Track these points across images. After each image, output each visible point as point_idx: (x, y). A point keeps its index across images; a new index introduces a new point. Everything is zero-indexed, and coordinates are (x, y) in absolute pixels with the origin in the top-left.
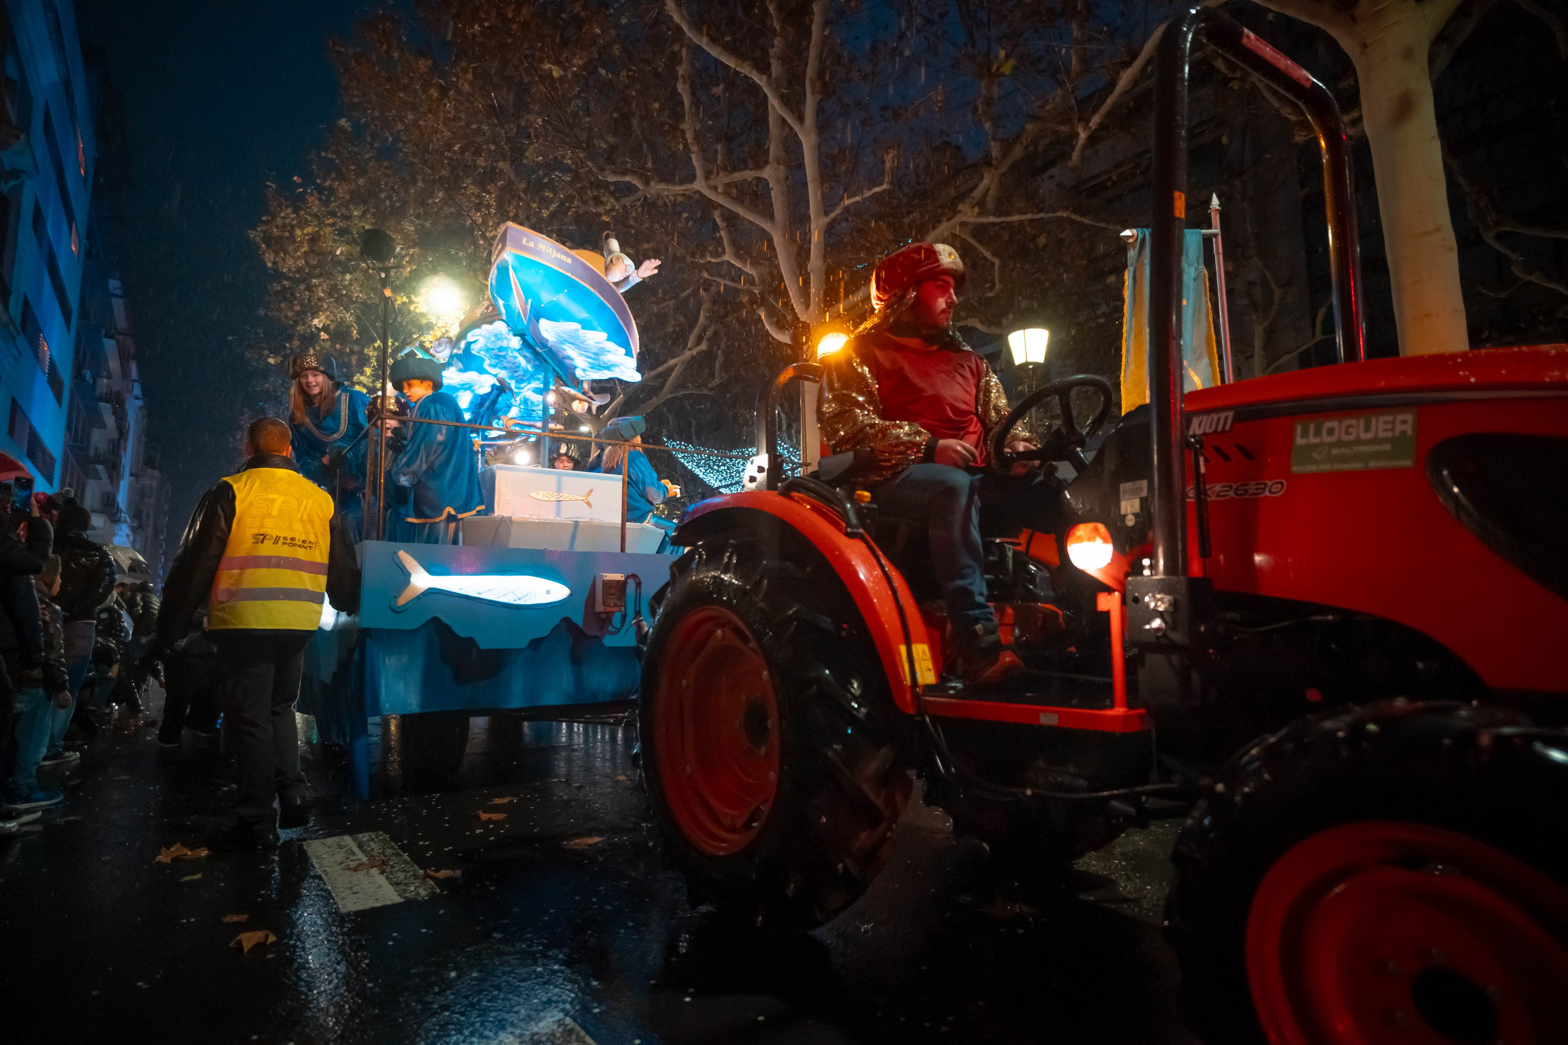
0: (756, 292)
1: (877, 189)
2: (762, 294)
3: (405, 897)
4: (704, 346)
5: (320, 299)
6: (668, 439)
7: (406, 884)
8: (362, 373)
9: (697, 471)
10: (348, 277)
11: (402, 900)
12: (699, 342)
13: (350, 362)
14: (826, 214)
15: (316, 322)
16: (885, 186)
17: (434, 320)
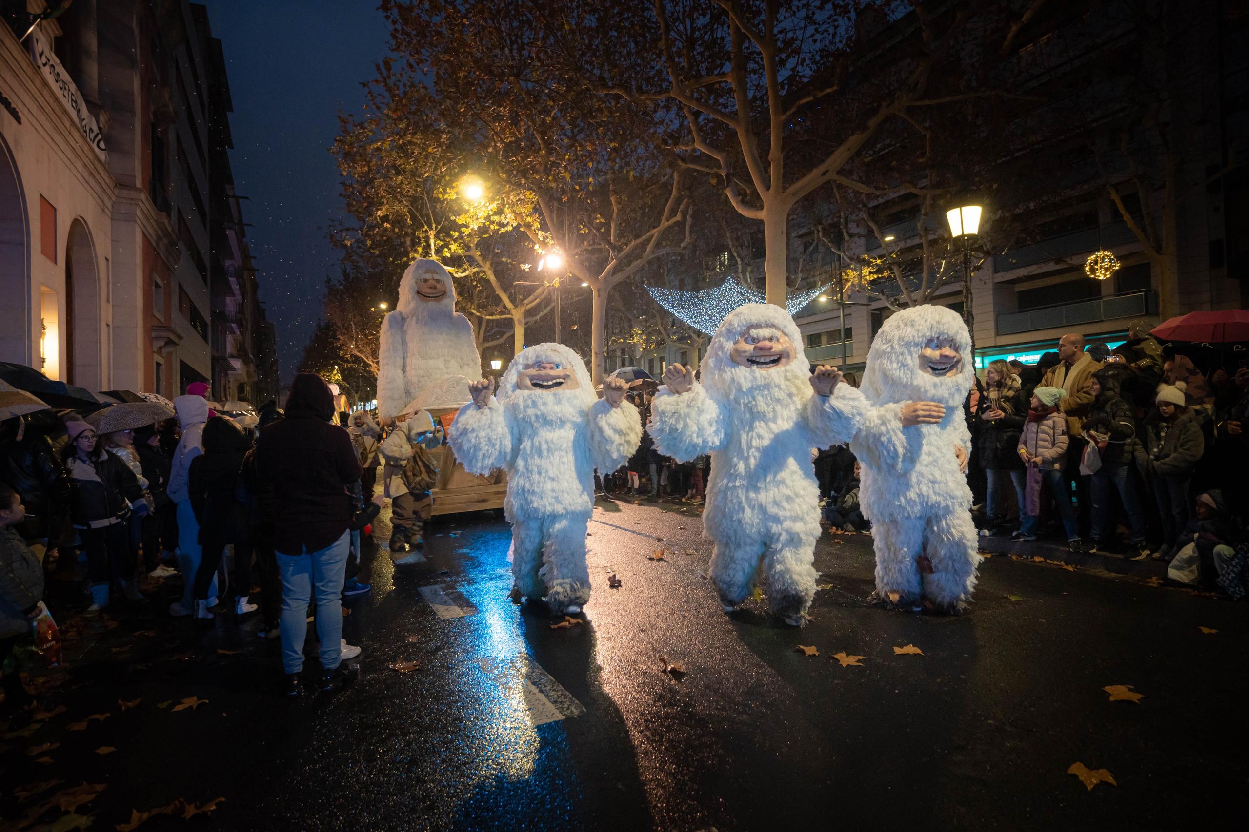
0: (723, 174)
1: (829, 90)
2: (727, 176)
3: (565, 715)
4: (678, 217)
5: (382, 197)
6: (648, 286)
7: (561, 702)
8: (416, 251)
9: (673, 311)
10: (400, 178)
11: (564, 717)
12: (673, 213)
13: (405, 242)
14: (784, 112)
15: (379, 213)
16: (835, 88)
17: (466, 207)
